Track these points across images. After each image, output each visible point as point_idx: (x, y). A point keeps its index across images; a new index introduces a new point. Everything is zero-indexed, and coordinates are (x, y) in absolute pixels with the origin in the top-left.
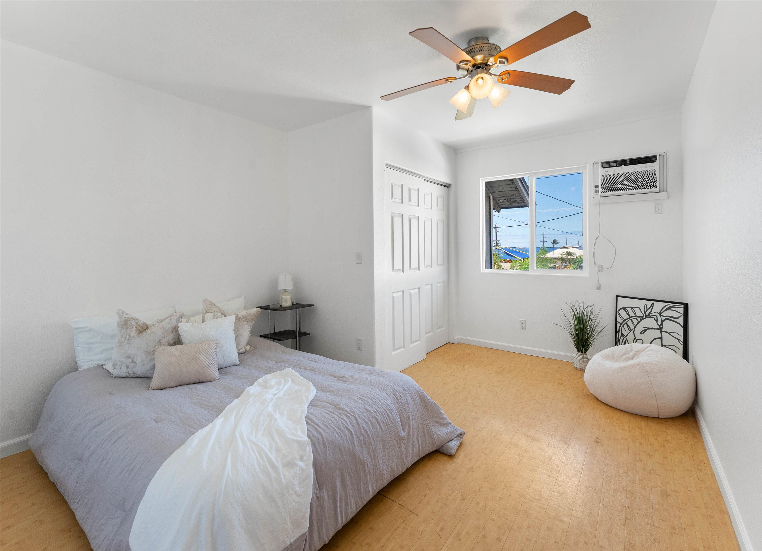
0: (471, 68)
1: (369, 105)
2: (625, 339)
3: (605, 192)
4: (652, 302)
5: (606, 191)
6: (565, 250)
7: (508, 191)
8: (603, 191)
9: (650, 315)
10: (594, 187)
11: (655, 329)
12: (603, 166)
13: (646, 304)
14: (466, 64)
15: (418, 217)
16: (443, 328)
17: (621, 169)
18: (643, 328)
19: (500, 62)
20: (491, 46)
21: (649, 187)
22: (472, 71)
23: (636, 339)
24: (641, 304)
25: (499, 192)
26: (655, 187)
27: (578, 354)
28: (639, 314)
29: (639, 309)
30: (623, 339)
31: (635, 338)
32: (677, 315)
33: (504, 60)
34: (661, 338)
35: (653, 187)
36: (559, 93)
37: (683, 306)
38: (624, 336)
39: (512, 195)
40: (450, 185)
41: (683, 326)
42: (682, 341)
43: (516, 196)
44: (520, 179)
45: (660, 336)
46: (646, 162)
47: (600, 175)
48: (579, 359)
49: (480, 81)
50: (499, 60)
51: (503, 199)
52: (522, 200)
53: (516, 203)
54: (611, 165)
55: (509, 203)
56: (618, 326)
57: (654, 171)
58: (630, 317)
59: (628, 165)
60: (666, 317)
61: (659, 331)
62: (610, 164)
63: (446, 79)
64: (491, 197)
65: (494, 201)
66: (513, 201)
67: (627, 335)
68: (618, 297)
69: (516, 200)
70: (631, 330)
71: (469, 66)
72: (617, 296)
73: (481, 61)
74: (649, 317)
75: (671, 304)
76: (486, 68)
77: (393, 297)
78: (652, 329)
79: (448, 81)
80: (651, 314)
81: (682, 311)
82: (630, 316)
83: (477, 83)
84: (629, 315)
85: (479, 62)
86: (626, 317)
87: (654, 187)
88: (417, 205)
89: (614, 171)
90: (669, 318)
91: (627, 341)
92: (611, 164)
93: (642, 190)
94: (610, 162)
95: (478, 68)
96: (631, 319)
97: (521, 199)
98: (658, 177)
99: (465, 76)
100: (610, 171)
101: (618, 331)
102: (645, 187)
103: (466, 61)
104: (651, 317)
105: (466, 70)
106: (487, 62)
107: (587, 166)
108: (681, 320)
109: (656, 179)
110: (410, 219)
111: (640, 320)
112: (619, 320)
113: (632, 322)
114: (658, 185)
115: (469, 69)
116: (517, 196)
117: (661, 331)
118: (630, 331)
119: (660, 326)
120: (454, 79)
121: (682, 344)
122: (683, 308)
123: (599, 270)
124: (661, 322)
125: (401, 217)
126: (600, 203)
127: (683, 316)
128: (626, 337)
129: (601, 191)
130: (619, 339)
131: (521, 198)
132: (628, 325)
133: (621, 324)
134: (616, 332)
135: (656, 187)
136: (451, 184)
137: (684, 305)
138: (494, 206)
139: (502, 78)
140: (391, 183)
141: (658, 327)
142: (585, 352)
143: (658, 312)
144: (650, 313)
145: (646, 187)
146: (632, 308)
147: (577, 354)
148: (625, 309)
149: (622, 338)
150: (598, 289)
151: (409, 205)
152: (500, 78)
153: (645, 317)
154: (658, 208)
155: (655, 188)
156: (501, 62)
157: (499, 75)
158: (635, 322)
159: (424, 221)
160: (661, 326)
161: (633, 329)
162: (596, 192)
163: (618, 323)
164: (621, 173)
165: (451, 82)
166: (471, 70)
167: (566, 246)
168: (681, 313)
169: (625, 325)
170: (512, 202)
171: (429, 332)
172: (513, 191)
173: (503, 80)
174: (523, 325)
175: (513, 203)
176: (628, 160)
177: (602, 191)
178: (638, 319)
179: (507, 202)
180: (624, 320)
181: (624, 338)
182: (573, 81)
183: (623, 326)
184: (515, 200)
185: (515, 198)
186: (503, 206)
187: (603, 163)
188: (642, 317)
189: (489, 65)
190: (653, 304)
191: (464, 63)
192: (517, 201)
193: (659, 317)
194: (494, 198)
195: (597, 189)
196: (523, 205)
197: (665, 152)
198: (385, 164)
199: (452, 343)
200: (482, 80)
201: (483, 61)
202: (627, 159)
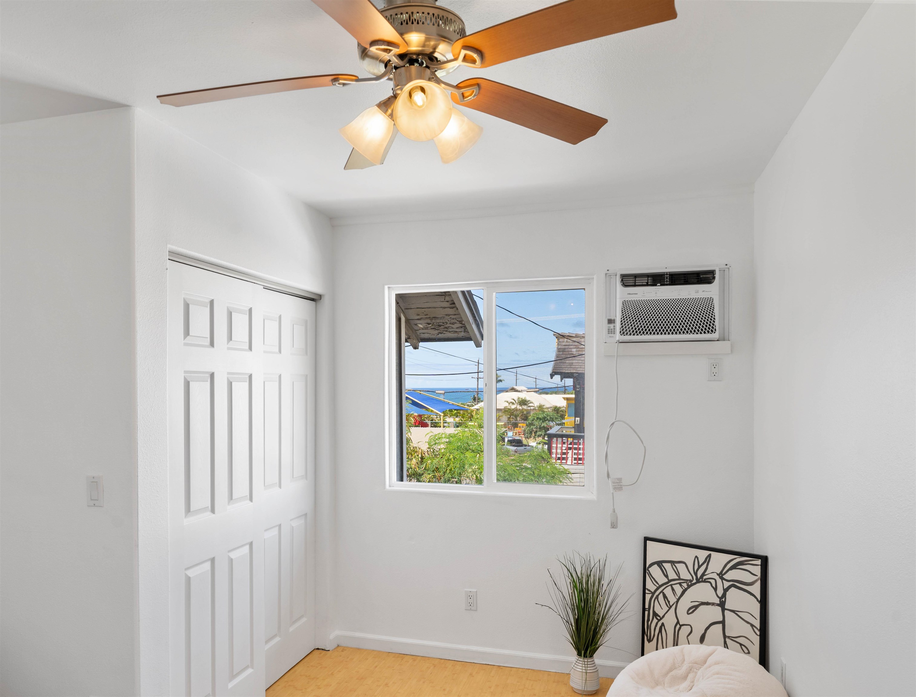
0: (395, 61)
1: (128, 104)
2: (660, 624)
3: (627, 334)
4: (708, 553)
5: (629, 333)
6: (515, 395)
7: (435, 308)
8: (624, 333)
9: (705, 577)
10: (607, 322)
11: (713, 604)
12: (623, 283)
13: (696, 557)
14: (387, 51)
15: (250, 376)
16: (304, 620)
17: (655, 292)
18: (691, 602)
19: (465, 59)
20: (441, 13)
21: (702, 330)
22: (396, 68)
23: (679, 624)
24: (688, 555)
25: (417, 308)
26: (712, 331)
27: (580, 661)
28: (685, 575)
29: (684, 565)
30: (657, 624)
31: (678, 622)
32: (750, 579)
33: (475, 56)
34: (723, 622)
35: (708, 332)
36: (575, 143)
37: (759, 562)
38: (659, 618)
39: (444, 317)
40: (320, 296)
41: (759, 600)
42: (759, 628)
43: (451, 318)
44: (463, 292)
45: (721, 619)
46: (698, 281)
47: (618, 300)
48: (581, 670)
49: (418, 97)
50: (463, 52)
51: (426, 322)
52: (461, 327)
53: (450, 332)
54: (638, 282)
55: (437, 332)
56: (648, 597)
57: (711, 300)
58: (670, 581)
59: (667, 285)
60: (731, 583)
61: (719, 609)
62: (635, 281)
63: (333, 77)
64: (403, 319)
65: (407, 326)
66: (445, 328)
67: (664, 616)
68: (647, 541)
69: (451, 325)
70: (671, 607)
71: (392, 56)
72: (646, 539)
73: (420, 49)
74: (702, 582)
75: (739, 558)
76: (429, 65)
77: (188, 579)
78: (707, 604)
79: (338, 82)
80: (706, 575)
81: (757, 570)
82: (670, 578)
83: (411, 102)
84: (667, 576)
85: (414, 48)
86: (662, 580)
87: (710, 331)
88: (247, 348)
89: (644, 293)
90: (736, 584)
91: (663, 627)
92: (637, 279)
93: (691, 334)
94: (636, 276)
95: (412, 62)
96: (671, 585)
97: (461, 325)
98: (716, 311)
99: (378, 78)
100: (637, 294)
101: (648, 607)
102: (696, 330)
103: (386, 43)
104: (705, 581)
105: (381, 61)
106: (434, 52)
107: (594, 278)
108: (756, 589)
109: (714, 316)
110: (231, 383)
111: (686, 587)
112: (650, 586)
113: (673, 590)
114: (717, 328)
115: (390, 61)
116: (453, 319)
117: (723, 610)
118: (668, 608)
119: (720, 598)
120: (352, 80)
121: (758, 633)
122: (760, 566)
123: (615, 488)
124: (723, 591)
125: (209, 380)
126: (617, 356)
127: (759, 582)
128: (661, 619)
129: (620, 332)
130: (650, 623)
131: (461, 323)
132: (665, 597)
133: (653, 593)
134: (644, 609)
135: (714, 330)
136: (324, 295)
137: (761, 560)
138: (406, 337)
139: (463, 94)
140: (184, 299)
141: (717, 601)
142: (591, 656)
143: (718, 573)
144: (703, 574)
145: (698, 330)
146: (673, 563)
147: (578, 660)
148: (660, 564)
149: (655, 621)
150: (614, 526)
151: (229, 349)
152: (456, 92)
153: (695, 581)
154: (715, 370)
155: (713, 334)
156: (466, 57)
157: (457, 87)
158: (678, 590)
159: (264, 382)
160: (724, 600)
161: (675, 605)
162: (611, 332)
163: (647, 591)
164: (655, 298)
165: (344, 84)
166: (393, 65)
167: (515, 387)
168: (757, 576)
169: (661, 597)
170: (443, 329)
171: (275, 636)
172: (445, 308)
173: (465, 99)
174: (471, 601)
175: (445, 332)
176: (667, 274)
177: (622, 332)
178: (682, 584)
179: (432, 329)
180: (658, 586)
181: (659, 620)
182: (604, 121)
183: (657, 596)
184: (447, 326)
185: (449, 322)
186: (423, 336)
187: (623, 276)
188: (691, 581)
189: (436, 58)
190: (709, 556)
191: (383, 47)
192: (453, 328)
193: (719, 581)
194: (408, 321)
195: (612, 326)
196: (462, 336)
197: (726, 265)
198: (168, 252)
199: (322, 649)
200: (423, 94)
201: (424, 48)
202: (664, 273)
